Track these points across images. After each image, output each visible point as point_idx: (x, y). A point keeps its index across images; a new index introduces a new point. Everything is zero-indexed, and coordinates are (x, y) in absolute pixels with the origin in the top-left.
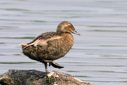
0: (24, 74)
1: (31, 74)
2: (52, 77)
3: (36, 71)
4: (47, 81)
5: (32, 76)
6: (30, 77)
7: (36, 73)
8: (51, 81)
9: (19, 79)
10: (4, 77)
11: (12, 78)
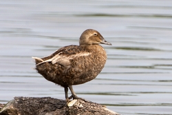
0: (36, 103)
1: (46, 103)
2: (74, 106)
3: (53, 99)
4: (68, 113)
5: (46, 106)
6: (44, 107)
7: (53, 102)
8: (72, 112)
9: (29, 110)
10: (8, 107)
11: (19, 108)
